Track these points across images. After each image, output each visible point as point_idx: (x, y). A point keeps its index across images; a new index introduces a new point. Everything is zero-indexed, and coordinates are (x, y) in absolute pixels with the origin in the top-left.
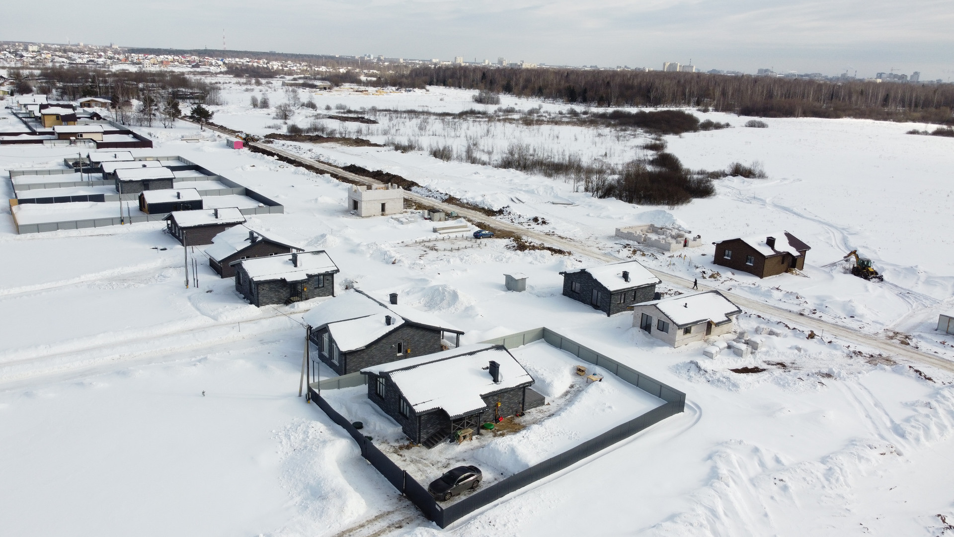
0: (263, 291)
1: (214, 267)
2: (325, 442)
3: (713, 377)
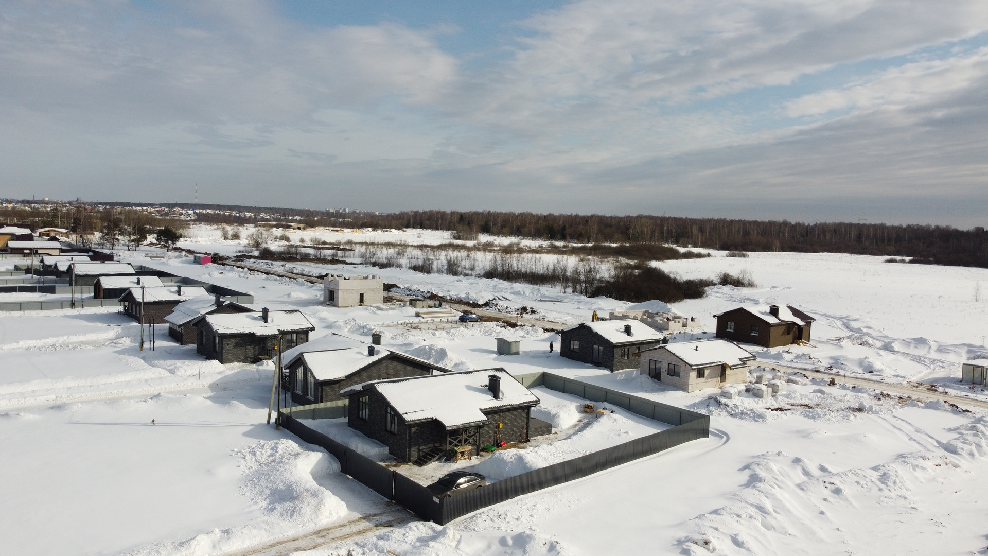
0: (228, 346)
1: (174, 335)
2: (297, 455)
3: (735, 411)
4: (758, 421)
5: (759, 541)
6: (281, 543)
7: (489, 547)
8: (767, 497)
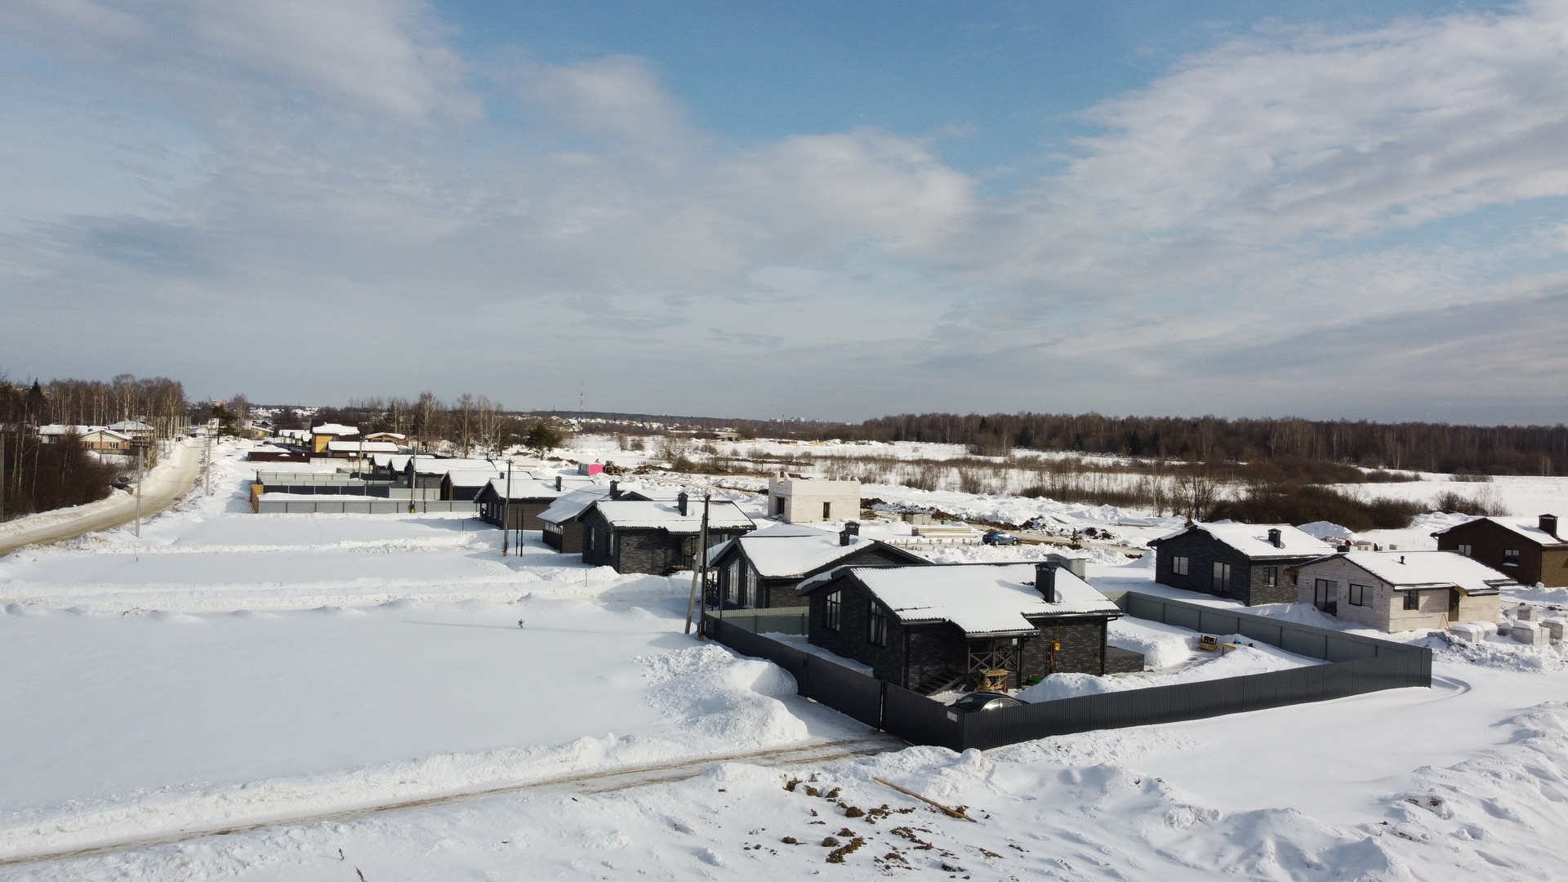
0: (629, 546)
1: (550, 540)
2: (732, 662)
3: (1480, 655)
4: (1524, 671)
5: (1539, 814)
6: (707, 760)
7: (1041, 784)
8: (1550, 759)
